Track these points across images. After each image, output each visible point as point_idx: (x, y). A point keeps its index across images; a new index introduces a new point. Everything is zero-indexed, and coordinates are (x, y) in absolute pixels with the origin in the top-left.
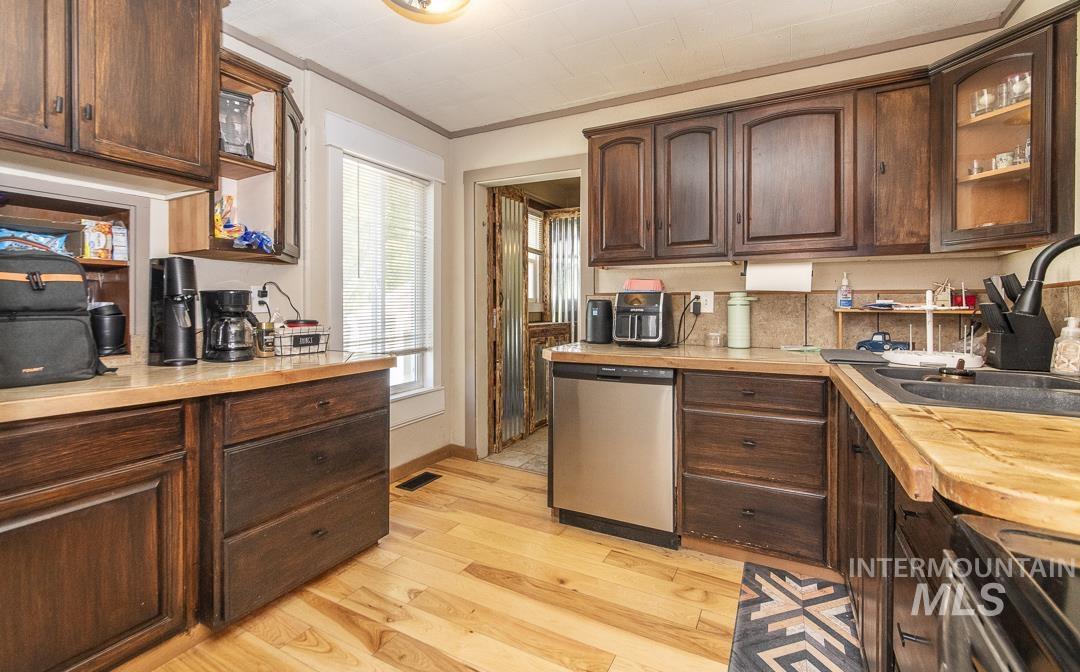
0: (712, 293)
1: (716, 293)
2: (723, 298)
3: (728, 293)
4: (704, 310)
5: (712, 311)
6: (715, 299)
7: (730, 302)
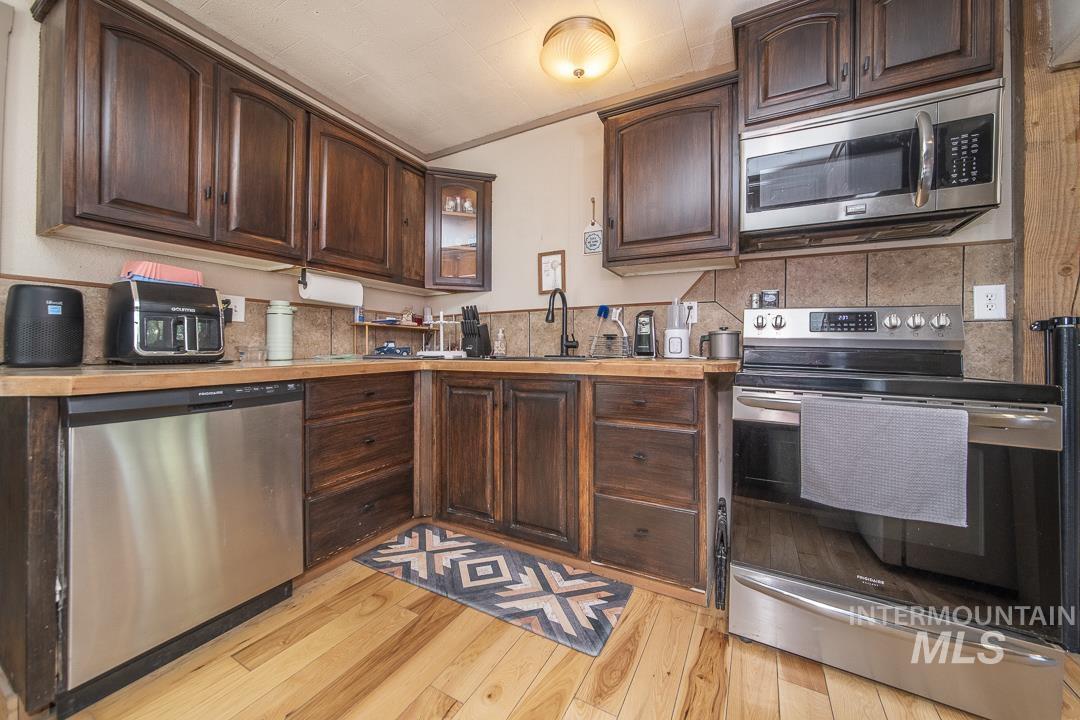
0: (243, 299)
1: (247, 300)
2: (260, 307)
3: (268, 302)
4: (235, 318)
5: (243, 320)
6: (247, 307)
7: (269, 311)
